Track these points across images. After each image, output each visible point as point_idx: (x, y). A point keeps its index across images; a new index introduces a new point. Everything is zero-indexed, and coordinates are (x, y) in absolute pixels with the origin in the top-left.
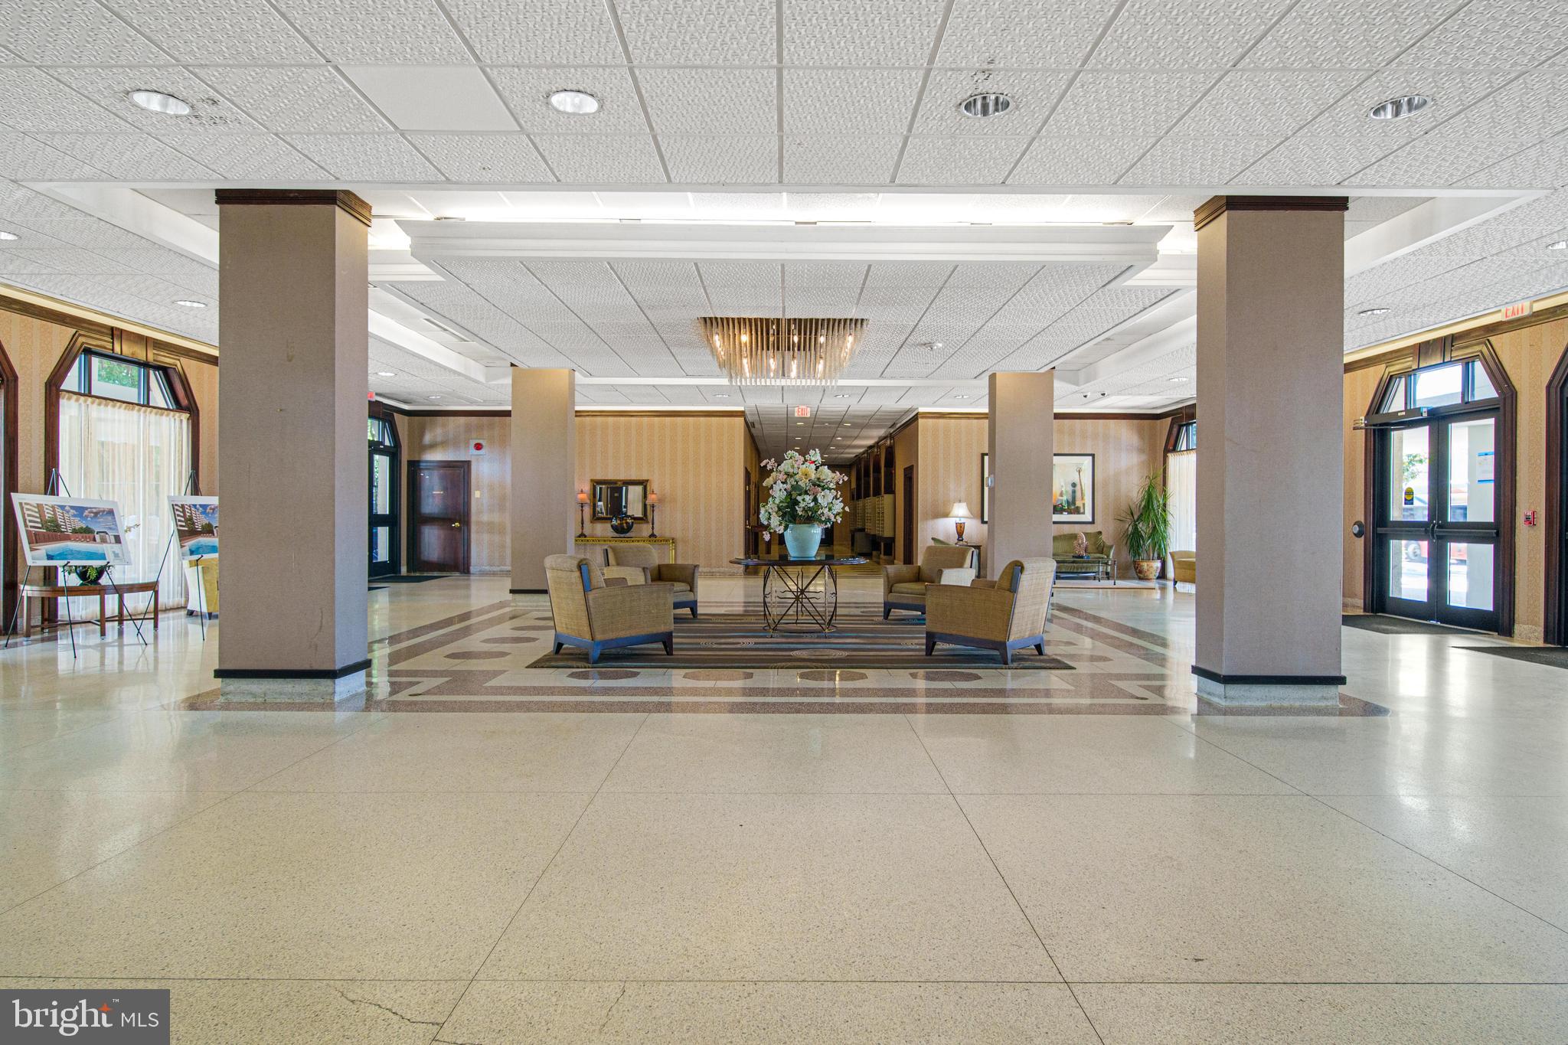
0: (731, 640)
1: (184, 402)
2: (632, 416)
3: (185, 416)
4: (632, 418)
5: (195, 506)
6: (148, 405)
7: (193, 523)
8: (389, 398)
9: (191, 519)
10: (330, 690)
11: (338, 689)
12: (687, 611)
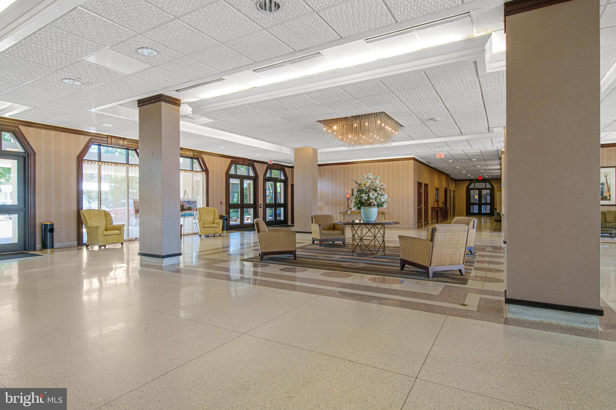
0: (329, 256)
1: (204, 169)
2: (367, 163)
3: (204, 173)
4: (367, 164)
5: (185, 201)
6: (192, 170)
7: (184, 207)
8: (284, 163)
9: (183, 205)
10: (162, 262)
11: (164, 262)
12: (342, 242)
